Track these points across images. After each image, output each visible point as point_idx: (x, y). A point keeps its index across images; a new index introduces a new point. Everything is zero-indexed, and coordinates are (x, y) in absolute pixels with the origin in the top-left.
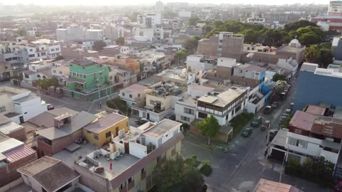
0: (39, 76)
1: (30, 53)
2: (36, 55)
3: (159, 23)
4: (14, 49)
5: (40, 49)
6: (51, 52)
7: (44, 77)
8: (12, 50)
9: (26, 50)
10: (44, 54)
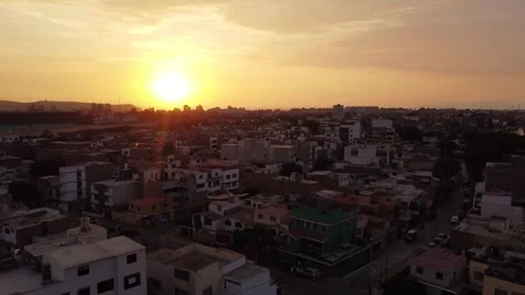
0: (228, 223)
1: (199, 182)
2: (207, 185)
3: (358, 136)
4: (173, 174)
5: (213, 176)
6: (226, 181)
7: (238, 225)
8: (170, 176)
9: (194, 176)
10: (217, 183)
